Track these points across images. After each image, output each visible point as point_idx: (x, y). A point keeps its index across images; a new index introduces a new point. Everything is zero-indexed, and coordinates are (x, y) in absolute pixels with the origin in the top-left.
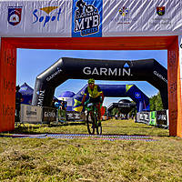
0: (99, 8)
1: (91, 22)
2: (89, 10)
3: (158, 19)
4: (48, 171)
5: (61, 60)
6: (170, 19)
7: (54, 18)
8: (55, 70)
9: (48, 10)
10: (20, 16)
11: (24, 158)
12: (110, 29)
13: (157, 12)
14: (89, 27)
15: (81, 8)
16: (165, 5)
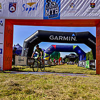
0: (58, 3)
1: (54, 11)
4: (29, 92)
5: (37, 32)
6: (98, 10)
7: (34, 9)
8: (34, 37)
11: (16, 85)
12: (64, 15)
13: (91, 6)
14: (53, 14)
16: (95, 2)
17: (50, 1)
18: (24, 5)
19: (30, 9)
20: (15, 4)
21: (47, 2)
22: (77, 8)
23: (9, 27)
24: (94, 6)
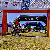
0: (29, 2)
2: (26, 3)
3: (45, 5)
5: (20, 16)
6: (48, 5)
7: (17, 5)
9: (15, 3)
10: (8, 4)
11: (6, 42)
14: (26, 7)
15: (24, 2)
16: (47, 1)
17: (25, 1)
18: (12, 3)
19: (15, 5)
20: (8, 3)
22: (38, 4)
23: (5, 14)
24: (46, 3)
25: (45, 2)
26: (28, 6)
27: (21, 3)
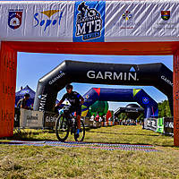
0: (101, 12)
1: (93, 27)
2: (91, 14)
3: (163, 24)
5: (64, 64)
6: (176, 24)
8: (58, 73)
13: (162, 17)
14: (91, 31)
15: (83, 12)
16: (170, 9)
17: (86, 8)
18: (37, 14)
20: (21, 14)
21: (80, 9)
22: (137, 21)
23: (9, 55)
24: (169, 17)
25: (163, 13)
26: (98, 27)
27: (70, 15)
